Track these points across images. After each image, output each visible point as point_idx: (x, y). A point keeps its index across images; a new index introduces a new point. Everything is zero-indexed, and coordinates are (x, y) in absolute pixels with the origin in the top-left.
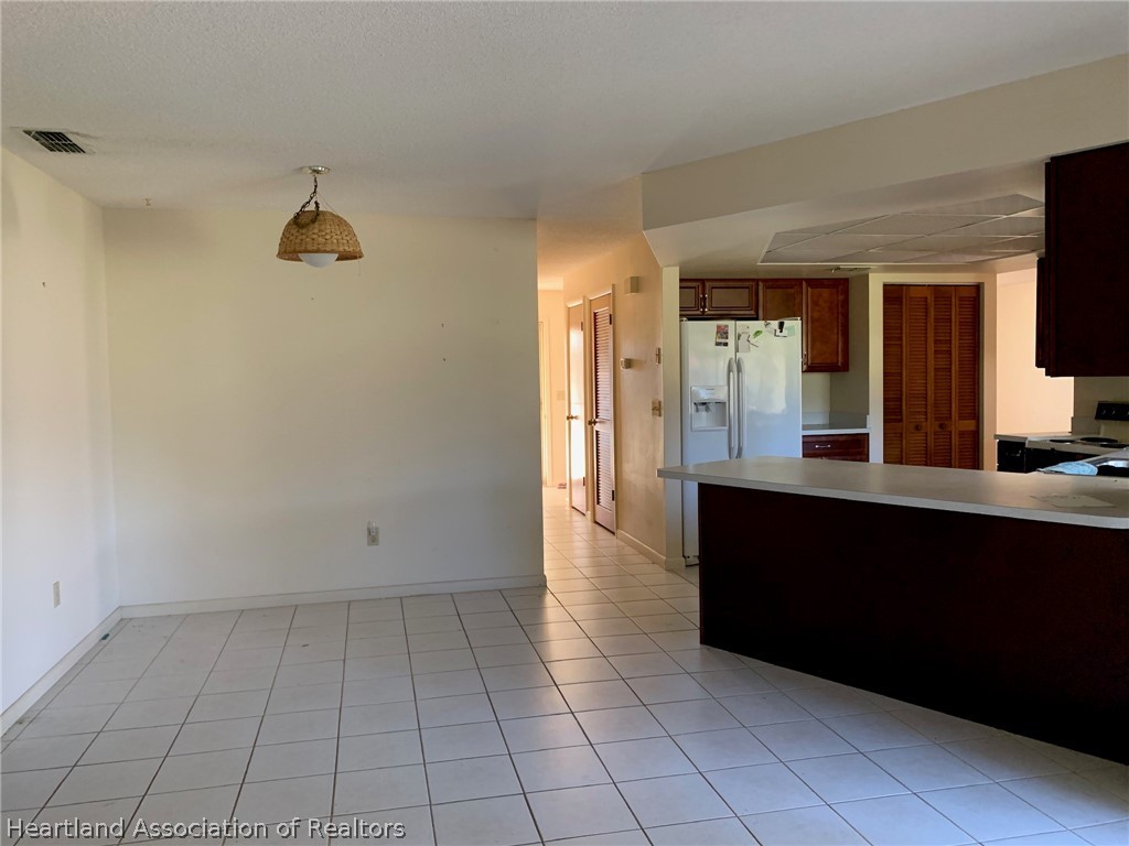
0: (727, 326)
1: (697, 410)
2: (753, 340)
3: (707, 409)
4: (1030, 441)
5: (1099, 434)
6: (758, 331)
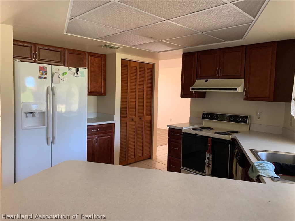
0: (46, 68)
1: (27, 116)
2: (61, 77)
3: (33, 116)
4: (184, 129)
5: (202, 124)
6: (65, 73)
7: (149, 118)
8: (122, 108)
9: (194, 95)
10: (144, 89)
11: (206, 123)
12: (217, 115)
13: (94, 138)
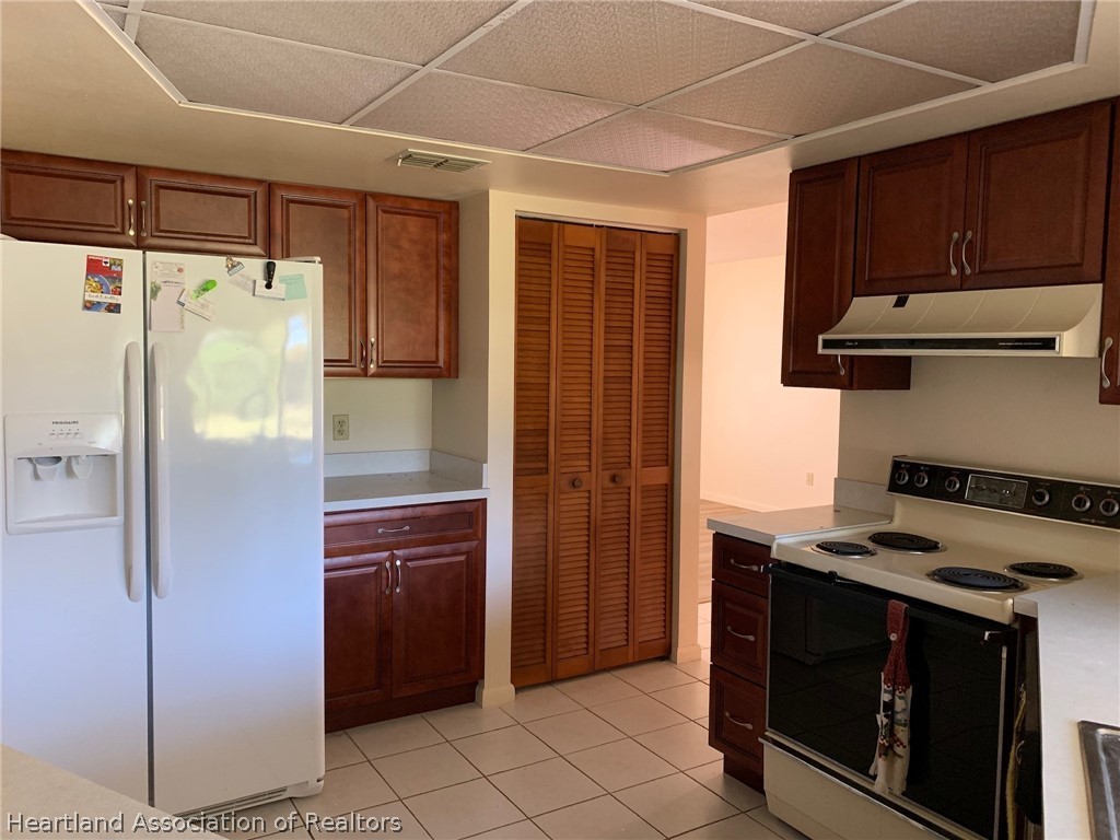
0: (120, 263)
1: (36, 476)
2: (191, 303)
3: (67, 472)
4: (779, 545)
5: (891, 518)
6: (208, 282)
7: (658, 476)
8: (519, 434)
9: (843, 373)
10: (631, 347)
11: (911, 515)
12: (963, 474)
13: (388, 564)
